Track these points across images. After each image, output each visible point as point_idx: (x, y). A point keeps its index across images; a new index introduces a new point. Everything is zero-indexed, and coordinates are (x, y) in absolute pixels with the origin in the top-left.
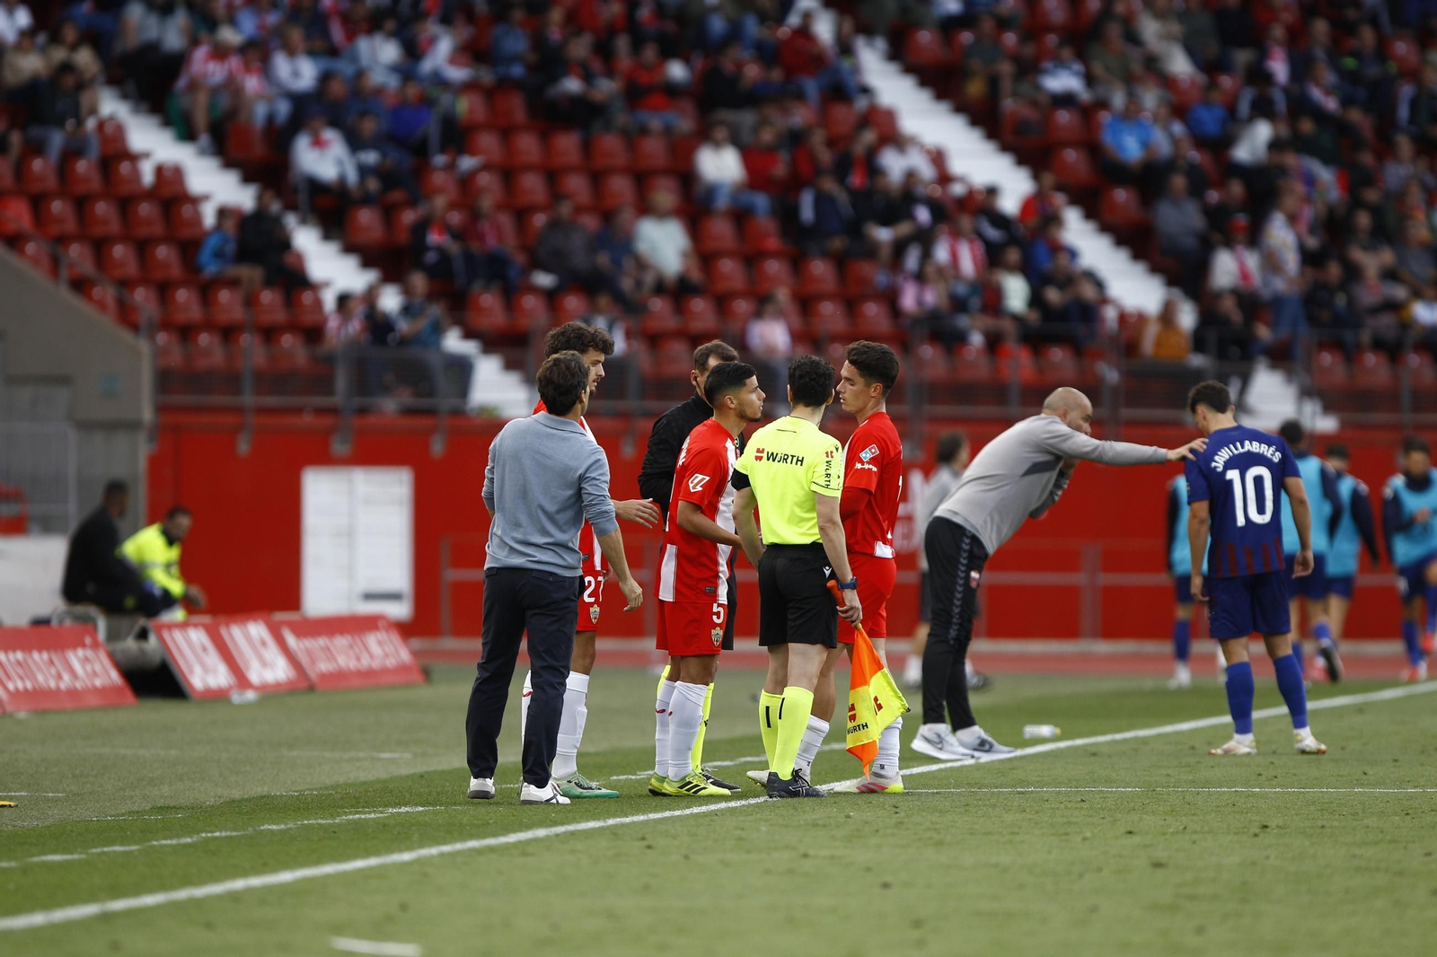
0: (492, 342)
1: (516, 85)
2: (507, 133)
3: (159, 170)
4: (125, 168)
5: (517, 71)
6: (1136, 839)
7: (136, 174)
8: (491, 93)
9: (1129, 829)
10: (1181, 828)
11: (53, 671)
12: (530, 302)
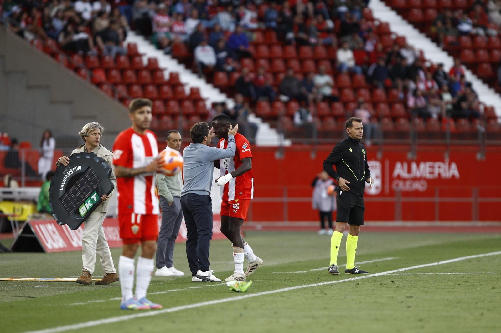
0: (265, 119)
1: (273, 29)
2: (270, 46)
3: (150, 60)
4: (137, 59)
5: (274, 24)
6: (495, 290)
7: (141, 61)
8: (265, 32)
9: (493, 287)
11: (114, 234)
12: (278, 105)
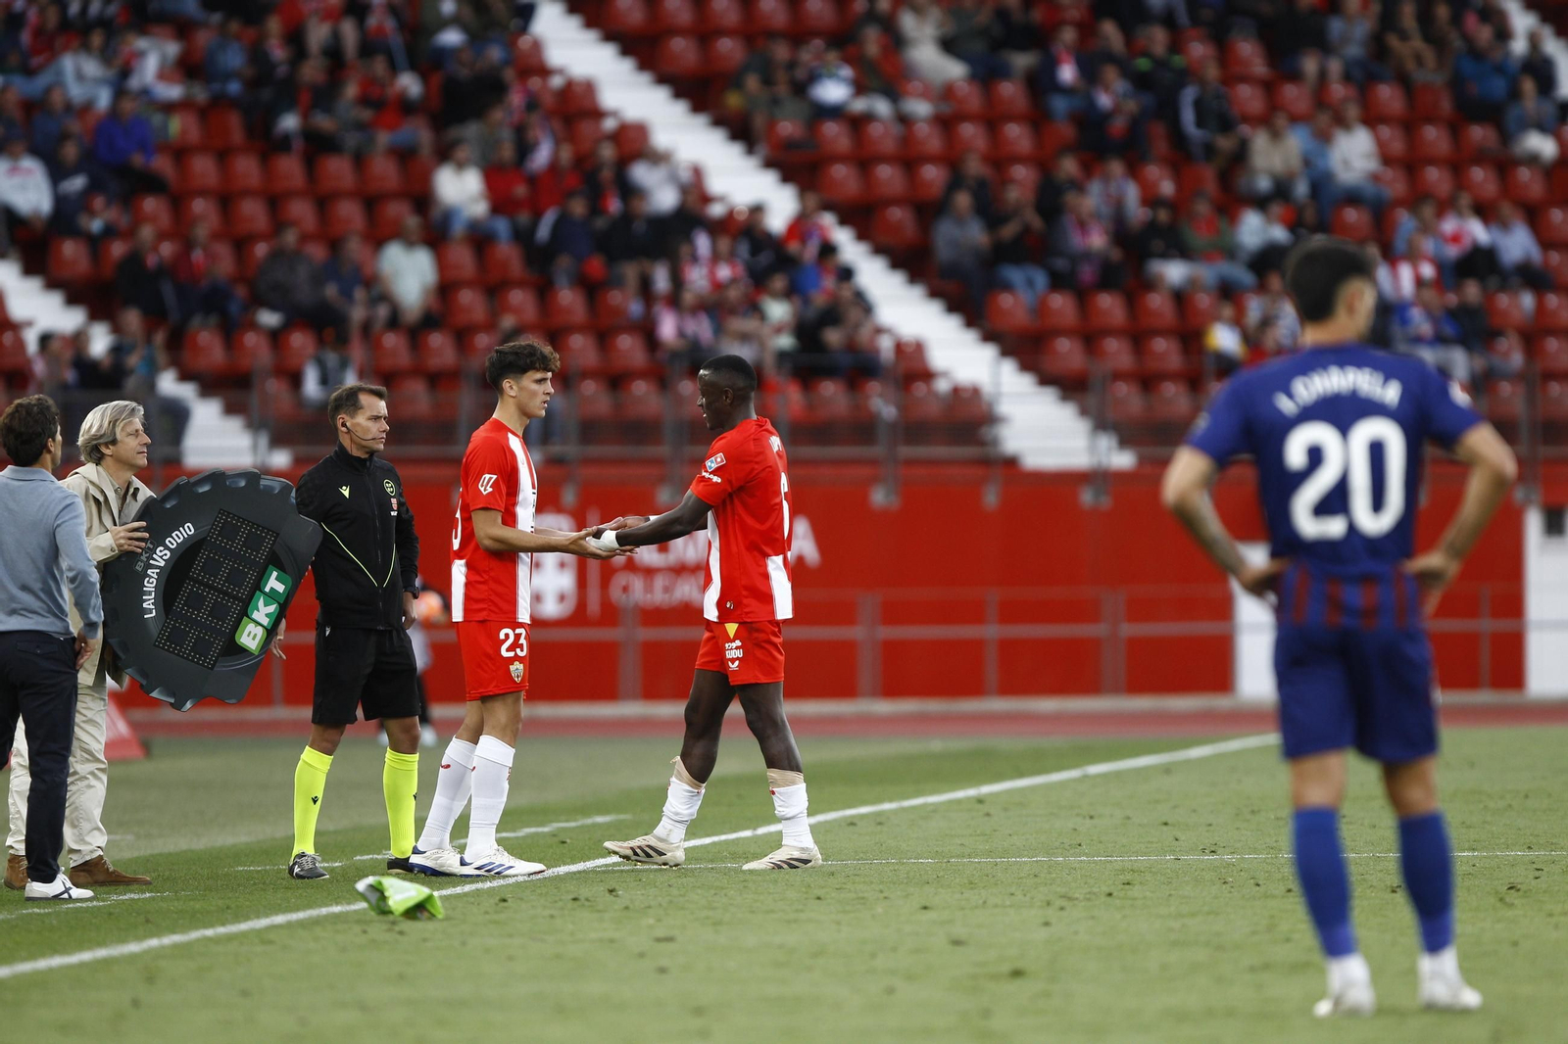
0: (209, 386)
1: (233, 103)
2: (224, 156)
5: (234, 88)
6: (931, 915)
8: (207, 112)
9: (924, 903)
10: (981, 902)
12: (251, 339)
